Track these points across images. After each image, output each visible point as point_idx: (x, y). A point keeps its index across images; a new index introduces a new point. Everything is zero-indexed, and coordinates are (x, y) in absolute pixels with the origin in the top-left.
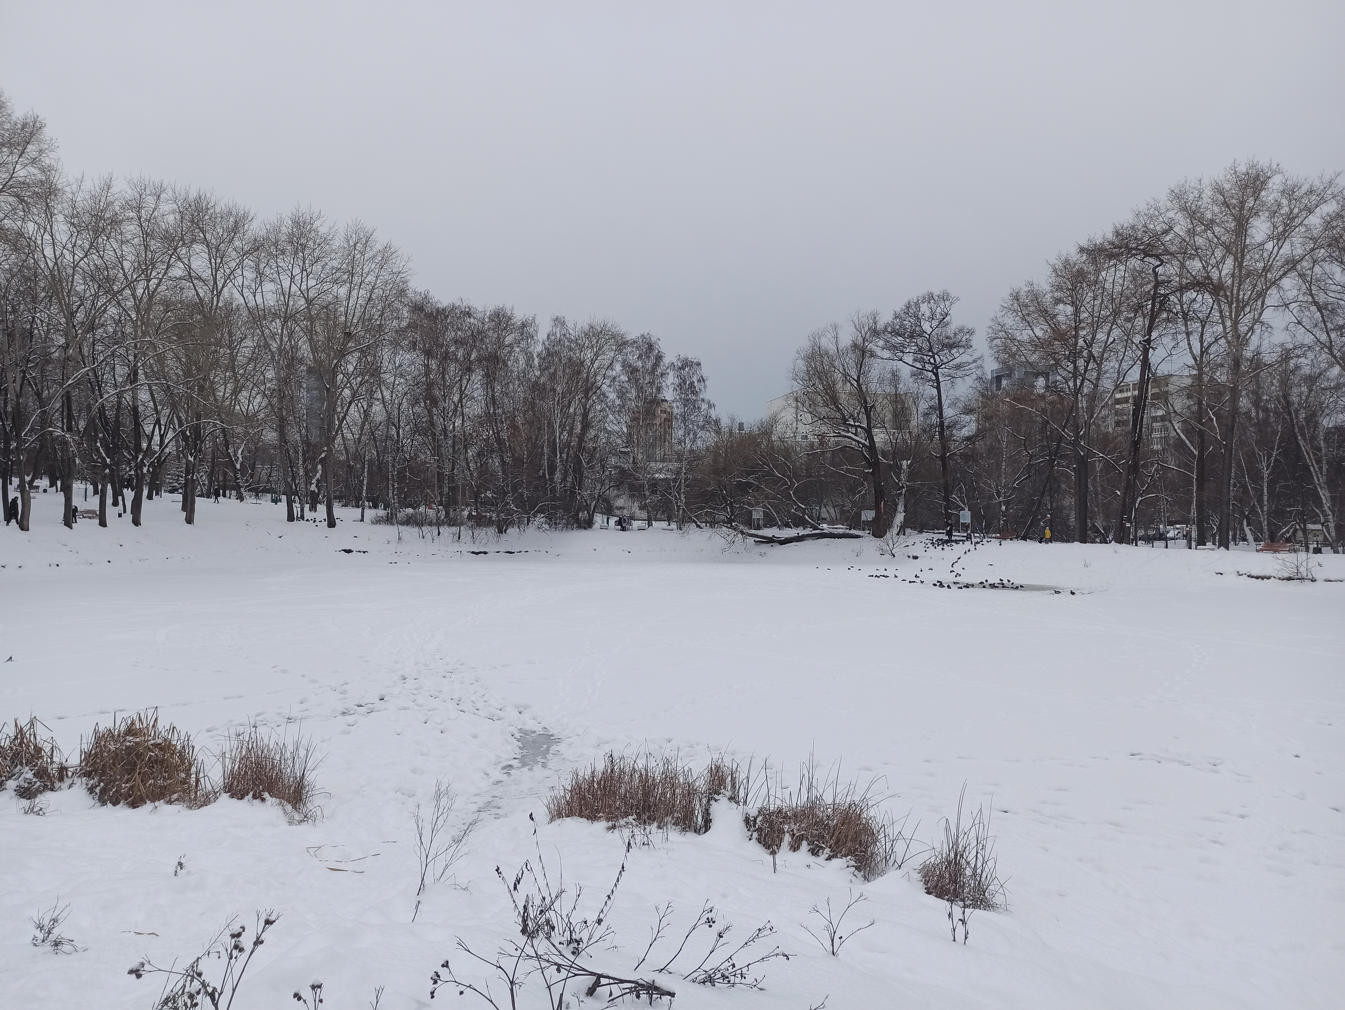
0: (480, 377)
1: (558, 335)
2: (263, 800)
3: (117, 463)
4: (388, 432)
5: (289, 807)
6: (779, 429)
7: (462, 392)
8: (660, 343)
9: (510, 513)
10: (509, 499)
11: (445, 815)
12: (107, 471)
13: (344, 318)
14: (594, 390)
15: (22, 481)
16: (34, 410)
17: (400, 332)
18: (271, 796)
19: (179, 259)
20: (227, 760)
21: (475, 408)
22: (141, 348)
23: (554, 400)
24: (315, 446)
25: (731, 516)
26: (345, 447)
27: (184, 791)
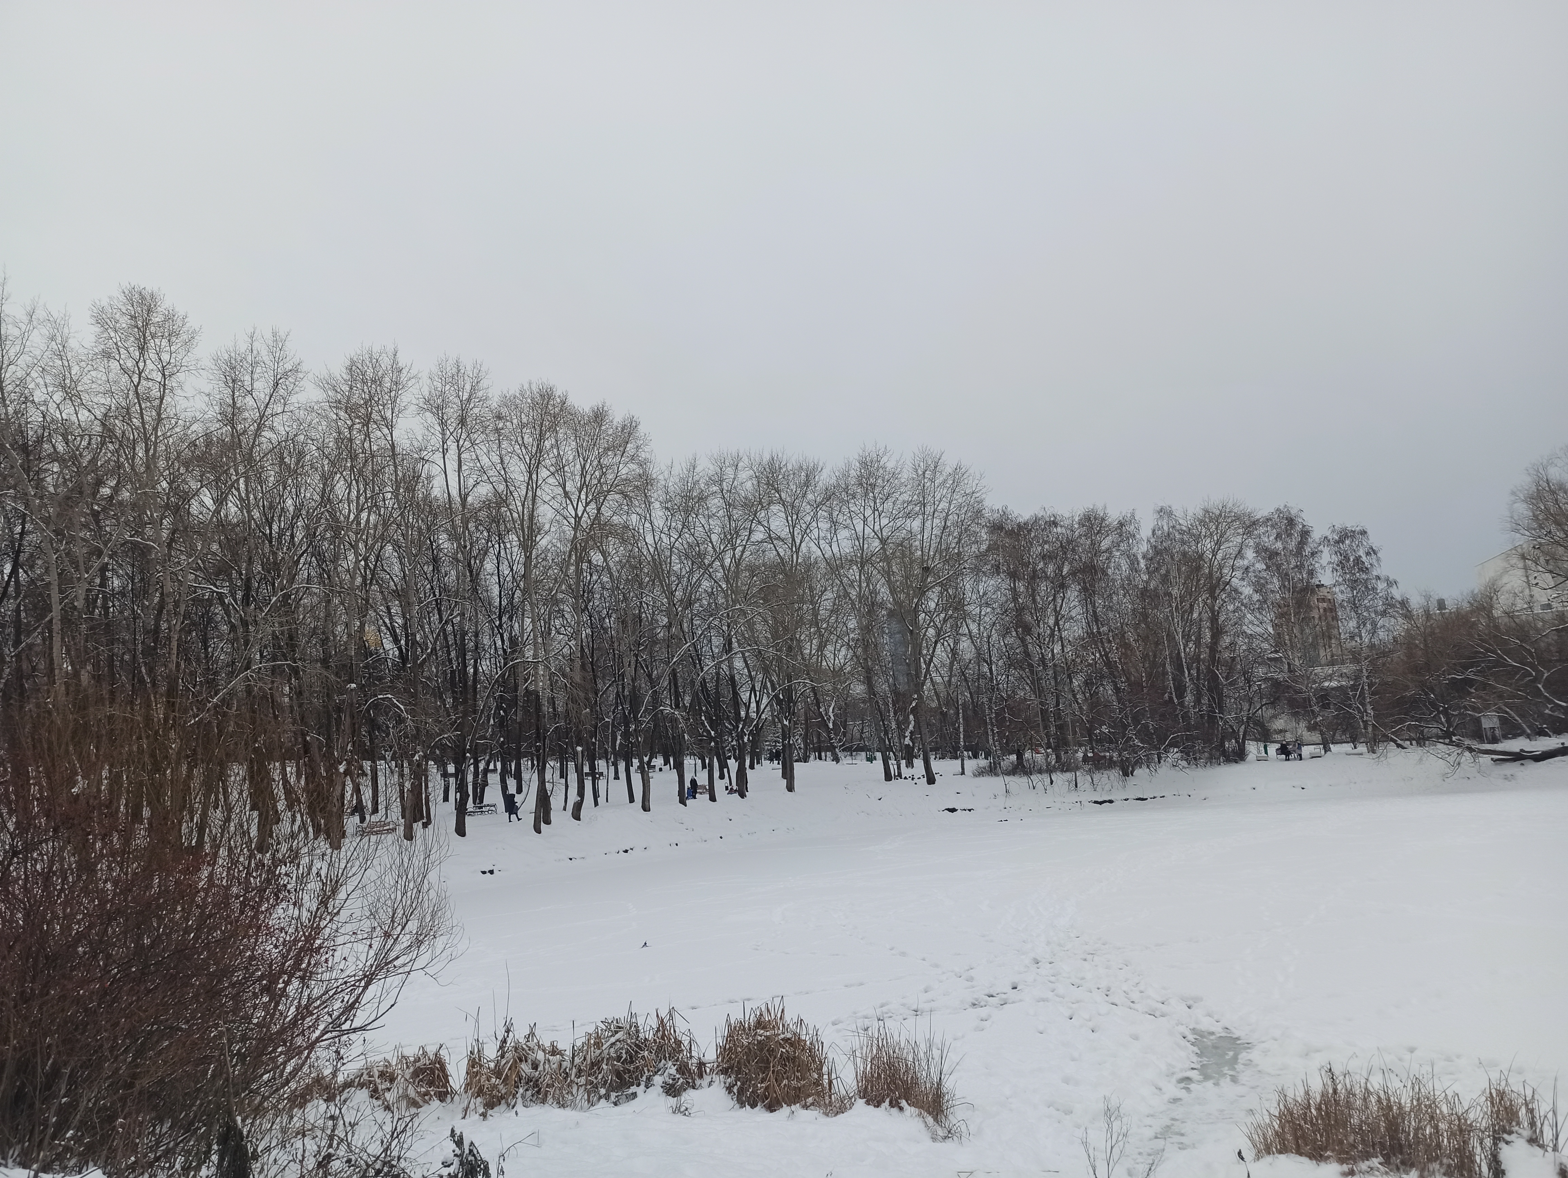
0: (1076, 593)
1: (1166, 528)
2: (901, 1109)
3: (720, 735)
4: (979, 670)
5: (930, 1120)
6: (1503, 602)
7: (1057, 613)
8: (1303, 515)
9: (1134, 750)
10: (1131, 733)
11: (1121, 1144)
12: (713, 744)
13: (919, 553)
14: (1222, 587)
15: (641, 761)
16: (647, 691)
17: (981, 557)
18: (909, 1104)
19: (759, 523)
20: (858, 1060)
21: (1074, 630)
22: (733, 617)
23: (1171, 606)
24: (904, 695)
25: (1448, 728)
26: (936, 692)
27: (818, 1094)
